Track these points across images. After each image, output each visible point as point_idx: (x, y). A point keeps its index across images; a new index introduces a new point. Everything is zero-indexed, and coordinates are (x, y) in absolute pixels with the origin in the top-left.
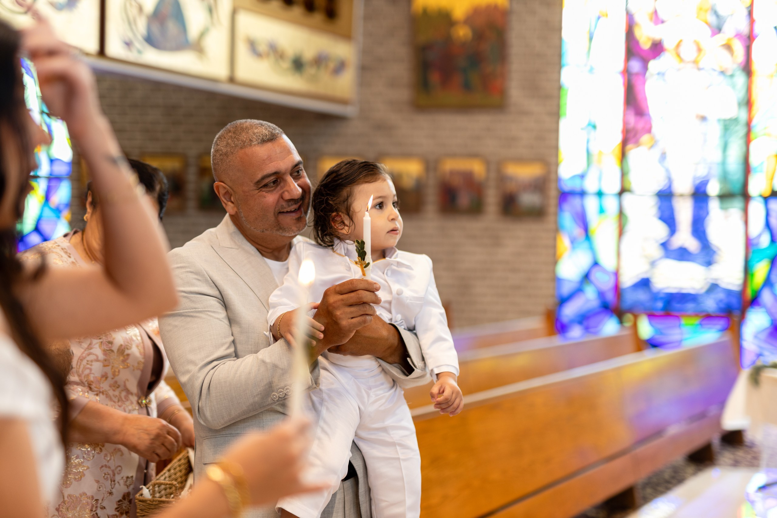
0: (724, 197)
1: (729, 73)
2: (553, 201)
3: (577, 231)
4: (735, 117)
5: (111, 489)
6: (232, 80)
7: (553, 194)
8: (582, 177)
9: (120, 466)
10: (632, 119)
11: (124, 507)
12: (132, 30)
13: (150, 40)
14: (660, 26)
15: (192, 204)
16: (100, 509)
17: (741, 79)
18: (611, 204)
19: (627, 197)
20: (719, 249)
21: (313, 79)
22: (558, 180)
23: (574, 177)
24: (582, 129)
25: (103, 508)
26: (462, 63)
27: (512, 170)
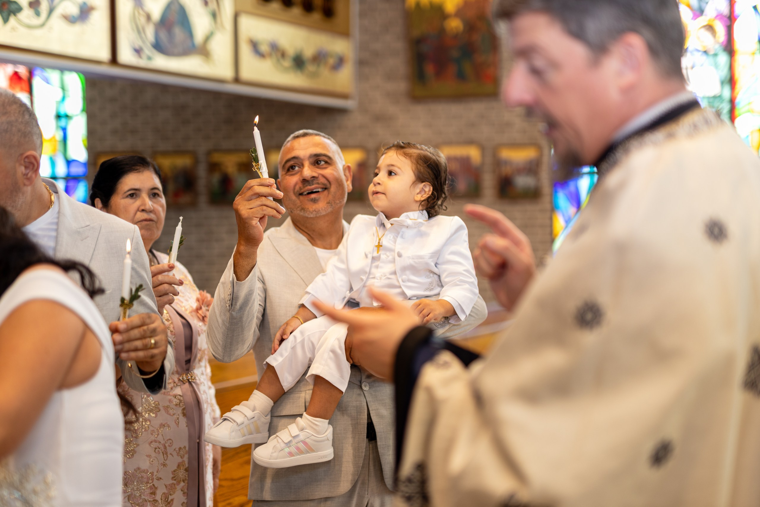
1: (712, 53)
2: (547, 182)
3: (571, 209)
4: (719, 95)
5: (164, 461)
6: (237, 80)
7: (547, 175)
9: (170, 439)
11: (181, 476)
12: (141, 37)
13: (158, 47)
15: (203, 199)
16: (156, 481)
17: (723, 58)
21: (314, 75)
25: (159, 479)
26: (455, 53)
27: (507, 154)
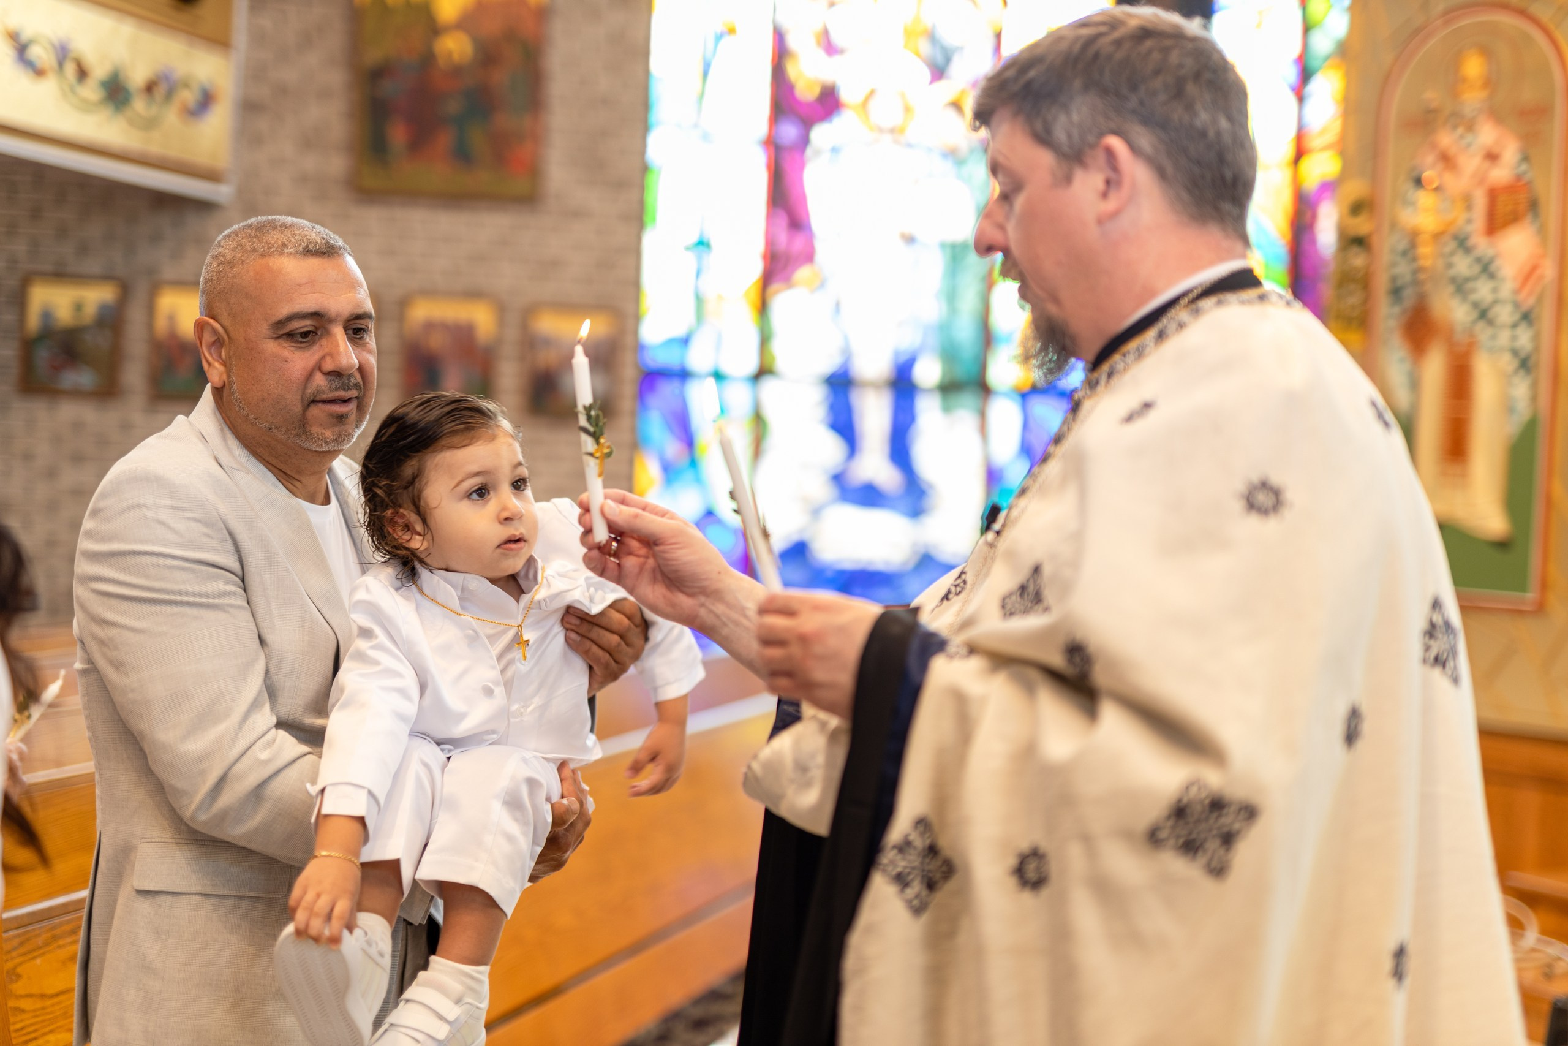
0: (949, 388)
2: (628, 389)
3: (672, 448)
7: (629, 374)
8: (685, 341)
10: (782, 237)
14: (837, 58)
18: (740, 396)
19: (768, 385)
20: (931, 486)
21: (149, 124)
22: (639, 348)
23: (670, 342)
24: (687, 248)
26: (453, 107)
27: (548, 324)
